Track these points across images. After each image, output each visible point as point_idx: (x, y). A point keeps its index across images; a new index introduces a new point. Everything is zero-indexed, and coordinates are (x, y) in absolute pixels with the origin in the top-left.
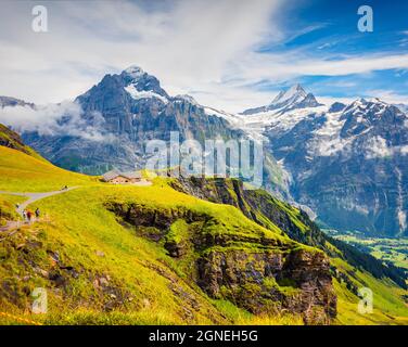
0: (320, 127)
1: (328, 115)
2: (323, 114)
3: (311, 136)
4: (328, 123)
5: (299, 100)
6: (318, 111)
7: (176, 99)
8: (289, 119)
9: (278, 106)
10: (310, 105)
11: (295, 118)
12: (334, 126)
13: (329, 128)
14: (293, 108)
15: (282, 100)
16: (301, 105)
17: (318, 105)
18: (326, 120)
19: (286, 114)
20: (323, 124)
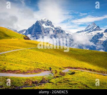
0: (101, 38)
1: (104, 33)
2: (102, 33)
3: (98, 41)
4: (104, 36)
5: (94, 28)
6: (101, 32)
7: (57, 28)
8: (91, 35)
9: (87, 30)
10: (98, 30)
11: (93, 35)
12: (106, 37)
13: (104, 38)
14: (92, 31)
15: (89, 28)
16: (95, 30)
17: (101, 30)
18: (103, 35)
19: (90, 33)
20: (102, 36)
